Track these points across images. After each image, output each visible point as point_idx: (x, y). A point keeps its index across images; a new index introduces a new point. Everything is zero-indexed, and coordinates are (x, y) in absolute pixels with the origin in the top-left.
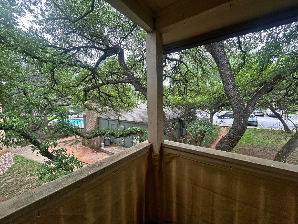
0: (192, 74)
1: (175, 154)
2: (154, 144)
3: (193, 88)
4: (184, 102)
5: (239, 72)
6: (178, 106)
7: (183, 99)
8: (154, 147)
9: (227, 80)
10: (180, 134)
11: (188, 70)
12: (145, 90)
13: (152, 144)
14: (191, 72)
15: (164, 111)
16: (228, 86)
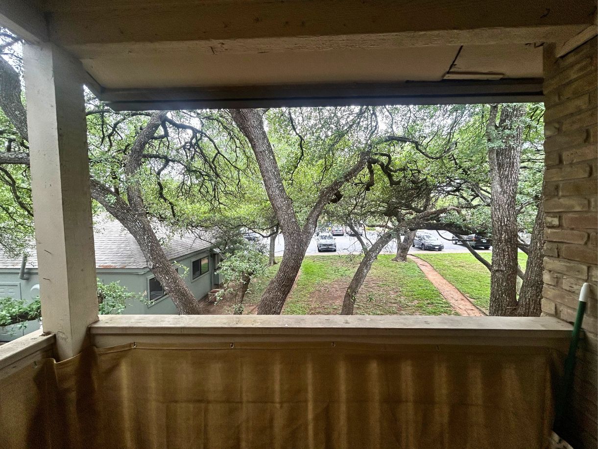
0: (226, 161)
1: (124, 346)
2: (61, 335)
3: (231, 188)
4: (218, 215)
5: (297, 167)
6: (203, 224)
7: (212, 210)
8: (61, 342)
9: (270, 179)
10: (212, 282)
11: (219, 152)
12: (100, 188)
13: (55, 336)
14: (224, 157)
15: (158, 239)
16: (272, 189)
